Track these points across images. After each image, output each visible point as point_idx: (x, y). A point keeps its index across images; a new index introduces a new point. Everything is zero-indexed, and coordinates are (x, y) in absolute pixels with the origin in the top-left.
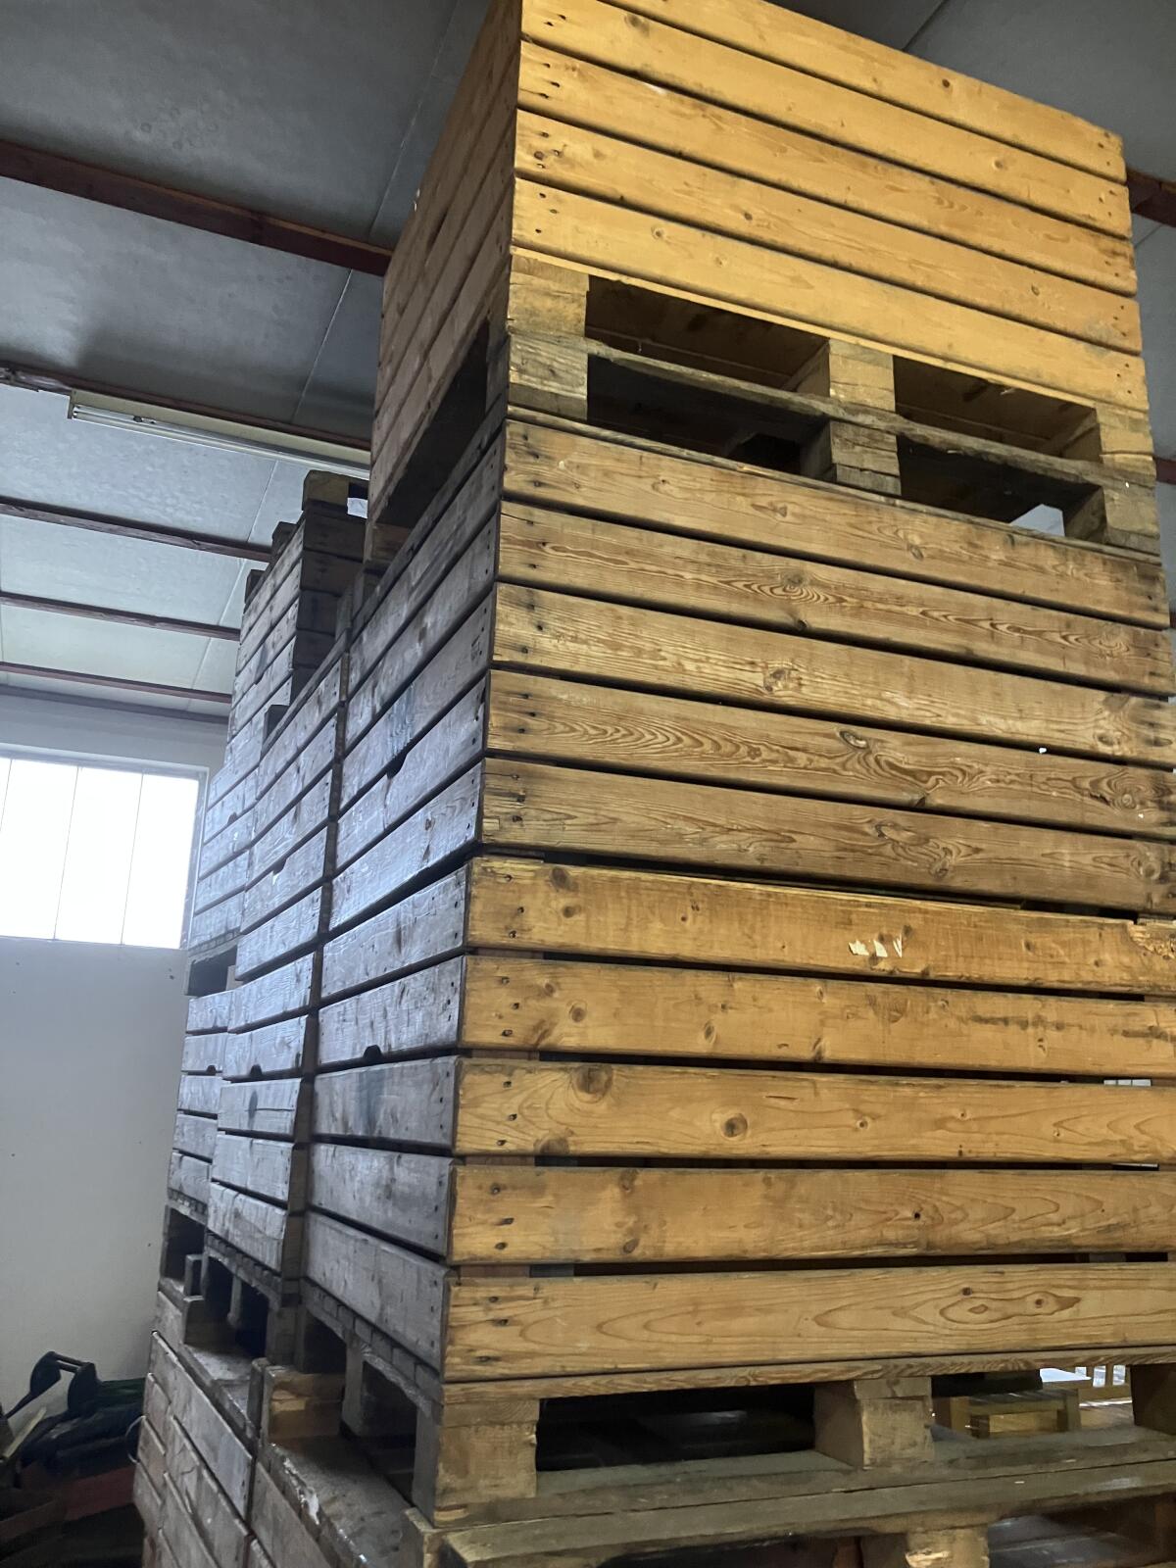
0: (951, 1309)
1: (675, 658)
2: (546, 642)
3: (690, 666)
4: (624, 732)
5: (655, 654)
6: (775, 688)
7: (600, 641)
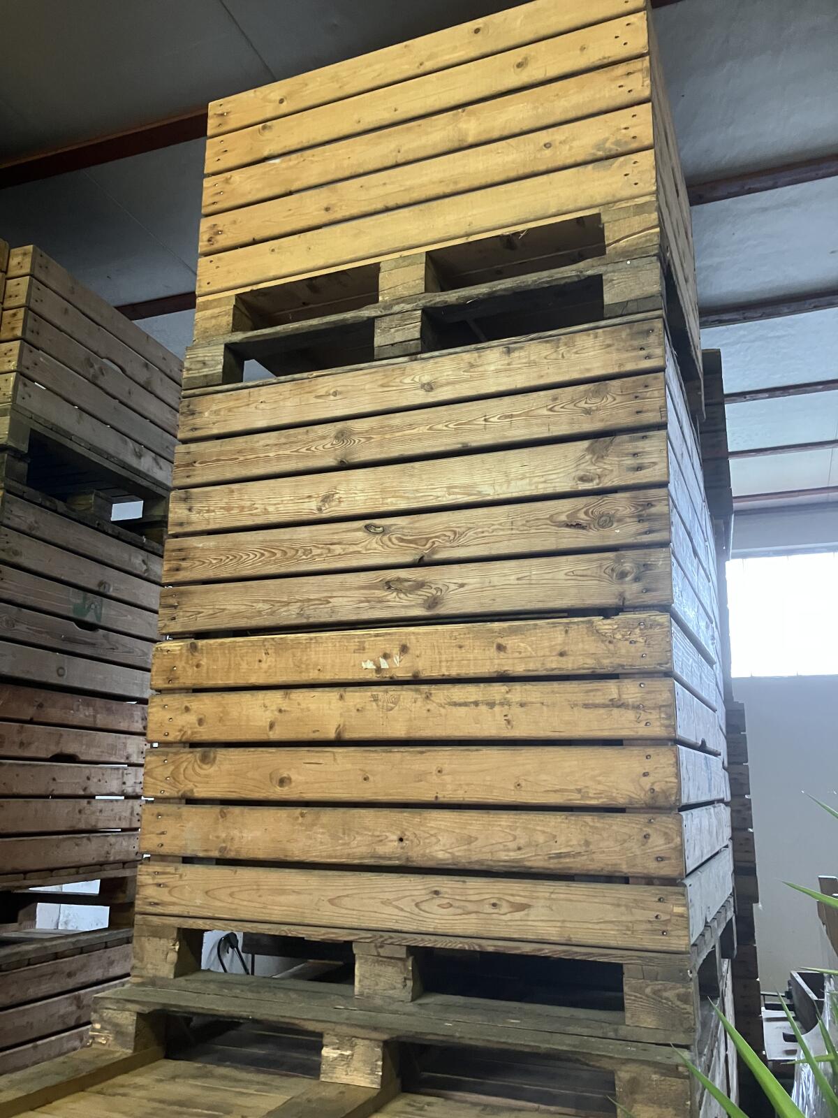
0: (424, 904)
1: (263, 506)
2: (194, 517)
3: (271, 509)
4: (231, 558)
5: (251, 508)
6: (323, 508)
7: (221, 508)
